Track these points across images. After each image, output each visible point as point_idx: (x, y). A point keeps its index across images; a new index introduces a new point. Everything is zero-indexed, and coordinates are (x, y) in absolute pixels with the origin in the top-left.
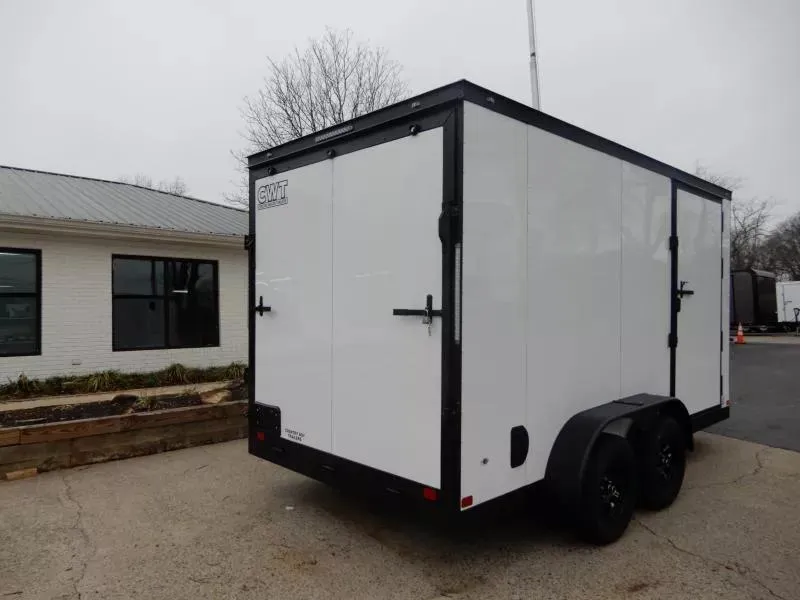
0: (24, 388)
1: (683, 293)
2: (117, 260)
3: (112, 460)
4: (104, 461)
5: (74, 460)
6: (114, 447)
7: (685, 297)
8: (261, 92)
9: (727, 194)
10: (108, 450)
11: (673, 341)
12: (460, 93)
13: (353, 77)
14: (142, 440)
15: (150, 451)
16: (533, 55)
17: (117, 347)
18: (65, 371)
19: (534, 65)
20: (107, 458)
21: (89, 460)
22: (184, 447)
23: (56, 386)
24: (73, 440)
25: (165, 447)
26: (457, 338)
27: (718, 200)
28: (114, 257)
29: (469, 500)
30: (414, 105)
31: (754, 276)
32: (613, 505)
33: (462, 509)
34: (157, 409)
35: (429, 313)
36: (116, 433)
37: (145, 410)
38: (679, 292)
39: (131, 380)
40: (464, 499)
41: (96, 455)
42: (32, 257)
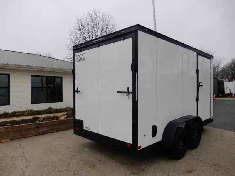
0: (5, 115)
2: (32, 77)
3: (32, 136)
4: (30, 137)
5: (21, 136)
6: (33, 132)
7: (200, 87)
8: (74, 27)
9: (212, 57)
10: (31, 133)
11: (197, 100)
12: (137, 28)
13: (101, 23)
14: (41, 130)
15: (44, 133)
16: (154, 16)
17: (33, 102)
18: (17, 110)
19: (155, 19)
20: (31, 135)
21: (26, 136)
22: (53, 132)
23: (15, 114)
24: (21, 130)
25: (48, 132)
26: (137, 100)
27: (210, 58)
28: (31, 76)
29: (140, 147)
30: (123, 31)
31: (218, 80)
32: (181, 148)
33: (138, 150)
34: (46, 121)
35: (128, 92)
36: (34, 128)
37: (42, 121)
38: (199, 85)
39: (37, 112)
40: (139, 147)
41: (28, 135)
42: (7, 76)
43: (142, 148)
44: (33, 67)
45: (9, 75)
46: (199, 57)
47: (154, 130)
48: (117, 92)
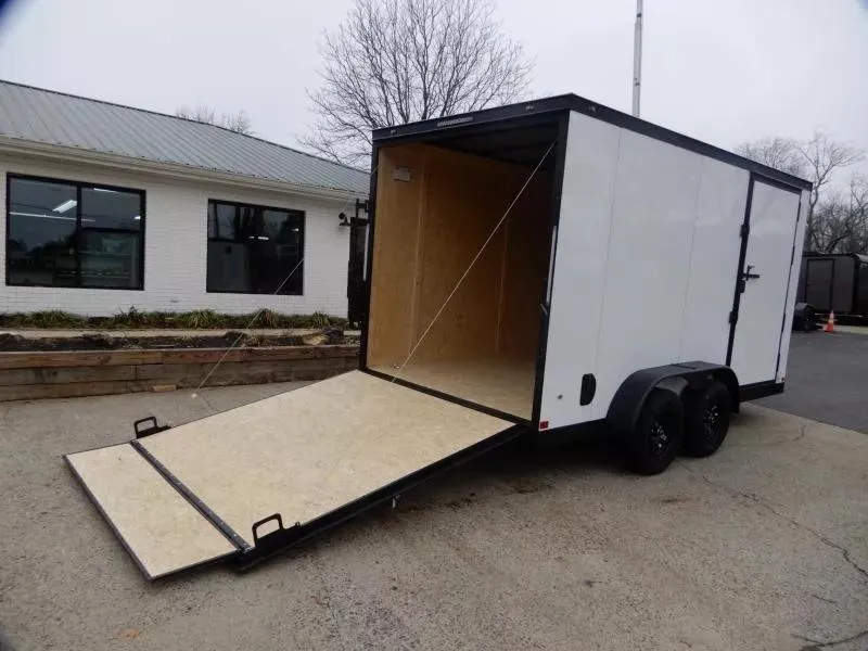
0: (137, 320)
1: (748, 276)
4: (227, 385)
5: (203, 382)
6: (234, 373)
7: (750, 280)
8: (341, 26)
11: (733, 318)
13: (441, 16)
16: (639, 15)
17: (212, 288)
18: (164, 307)
19: (639, 27)
22: (288, 381)
23: (160, 320)
25: (274, 379)
26: (548, 300)
27: (798, 191)
28: (210, 201)
29: (546, 424)
33: (541, 430)
34: (266, 345)
36: (237, 362)
37: (256, 345)
38: (744, 275)
40: (542, 423)
41: (221, 379)
42: (138, 196)
43: (550, 427)
45: (142, 194)
46: (758, 185)
47: (588, 387)
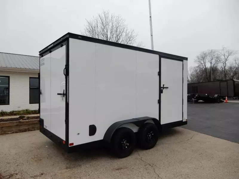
1: (163, 88)
2: (31, 79)
3: (13, 133)
4: (11, 133)
5: (2, 133)
6: (14, 129)
7: (164, 89)
9: (186, 59)
10: (13, 130)
11: (159, 102)
14: (22, 128)
15: (25, 131)
16: (150, 17)
17: (31, 102)
18: (16, 109)
19: (151, 20)
20: (11, 132)
21: (7, 133)
22: (34, 130)
24: (2, 127)
25: (29, 130)
26: (68, 101)
27: (182, 61)
28: (30, 78)
29: (72, 144)
30: (62, 39)
31: (234, 82)
32: (126, 147)
33: (69, 146)
34: (29, 119)
35: (64, 94)
36: (15, 126)
38: (162, 88)
39: (33, 112)
40: (70, 144)
41: (9, 131)
42: (7, 78)
43: (74, 145)
44: (27, 69)
45: (9, 77)
48: (57, 94)
